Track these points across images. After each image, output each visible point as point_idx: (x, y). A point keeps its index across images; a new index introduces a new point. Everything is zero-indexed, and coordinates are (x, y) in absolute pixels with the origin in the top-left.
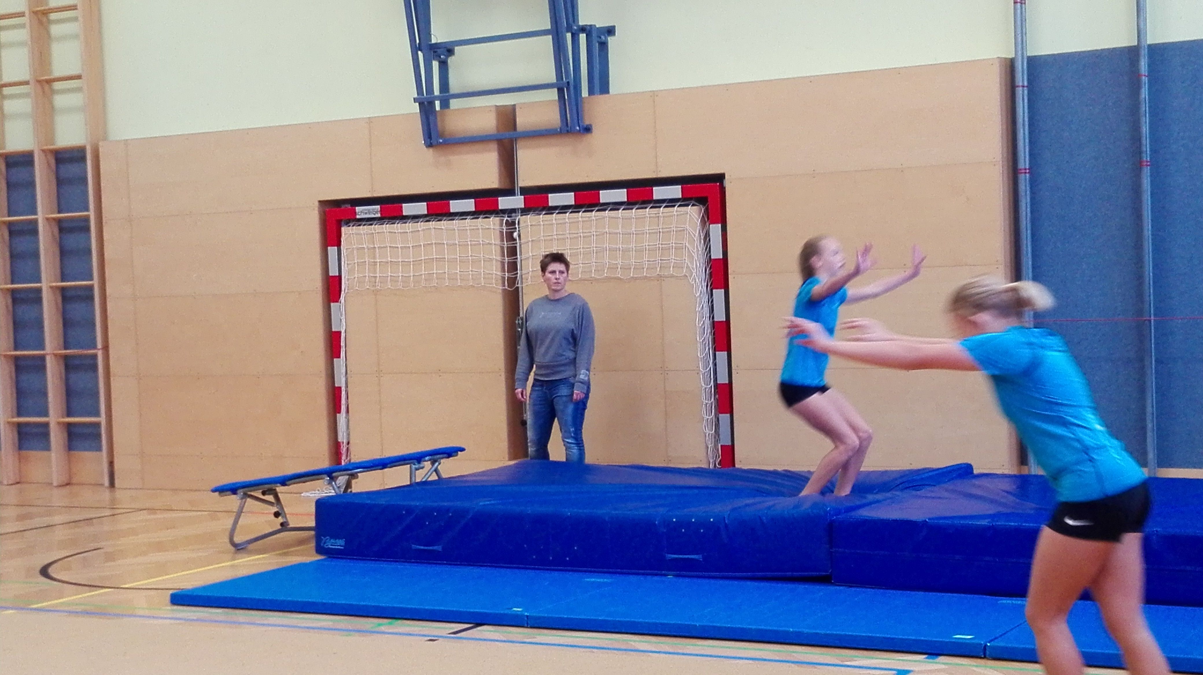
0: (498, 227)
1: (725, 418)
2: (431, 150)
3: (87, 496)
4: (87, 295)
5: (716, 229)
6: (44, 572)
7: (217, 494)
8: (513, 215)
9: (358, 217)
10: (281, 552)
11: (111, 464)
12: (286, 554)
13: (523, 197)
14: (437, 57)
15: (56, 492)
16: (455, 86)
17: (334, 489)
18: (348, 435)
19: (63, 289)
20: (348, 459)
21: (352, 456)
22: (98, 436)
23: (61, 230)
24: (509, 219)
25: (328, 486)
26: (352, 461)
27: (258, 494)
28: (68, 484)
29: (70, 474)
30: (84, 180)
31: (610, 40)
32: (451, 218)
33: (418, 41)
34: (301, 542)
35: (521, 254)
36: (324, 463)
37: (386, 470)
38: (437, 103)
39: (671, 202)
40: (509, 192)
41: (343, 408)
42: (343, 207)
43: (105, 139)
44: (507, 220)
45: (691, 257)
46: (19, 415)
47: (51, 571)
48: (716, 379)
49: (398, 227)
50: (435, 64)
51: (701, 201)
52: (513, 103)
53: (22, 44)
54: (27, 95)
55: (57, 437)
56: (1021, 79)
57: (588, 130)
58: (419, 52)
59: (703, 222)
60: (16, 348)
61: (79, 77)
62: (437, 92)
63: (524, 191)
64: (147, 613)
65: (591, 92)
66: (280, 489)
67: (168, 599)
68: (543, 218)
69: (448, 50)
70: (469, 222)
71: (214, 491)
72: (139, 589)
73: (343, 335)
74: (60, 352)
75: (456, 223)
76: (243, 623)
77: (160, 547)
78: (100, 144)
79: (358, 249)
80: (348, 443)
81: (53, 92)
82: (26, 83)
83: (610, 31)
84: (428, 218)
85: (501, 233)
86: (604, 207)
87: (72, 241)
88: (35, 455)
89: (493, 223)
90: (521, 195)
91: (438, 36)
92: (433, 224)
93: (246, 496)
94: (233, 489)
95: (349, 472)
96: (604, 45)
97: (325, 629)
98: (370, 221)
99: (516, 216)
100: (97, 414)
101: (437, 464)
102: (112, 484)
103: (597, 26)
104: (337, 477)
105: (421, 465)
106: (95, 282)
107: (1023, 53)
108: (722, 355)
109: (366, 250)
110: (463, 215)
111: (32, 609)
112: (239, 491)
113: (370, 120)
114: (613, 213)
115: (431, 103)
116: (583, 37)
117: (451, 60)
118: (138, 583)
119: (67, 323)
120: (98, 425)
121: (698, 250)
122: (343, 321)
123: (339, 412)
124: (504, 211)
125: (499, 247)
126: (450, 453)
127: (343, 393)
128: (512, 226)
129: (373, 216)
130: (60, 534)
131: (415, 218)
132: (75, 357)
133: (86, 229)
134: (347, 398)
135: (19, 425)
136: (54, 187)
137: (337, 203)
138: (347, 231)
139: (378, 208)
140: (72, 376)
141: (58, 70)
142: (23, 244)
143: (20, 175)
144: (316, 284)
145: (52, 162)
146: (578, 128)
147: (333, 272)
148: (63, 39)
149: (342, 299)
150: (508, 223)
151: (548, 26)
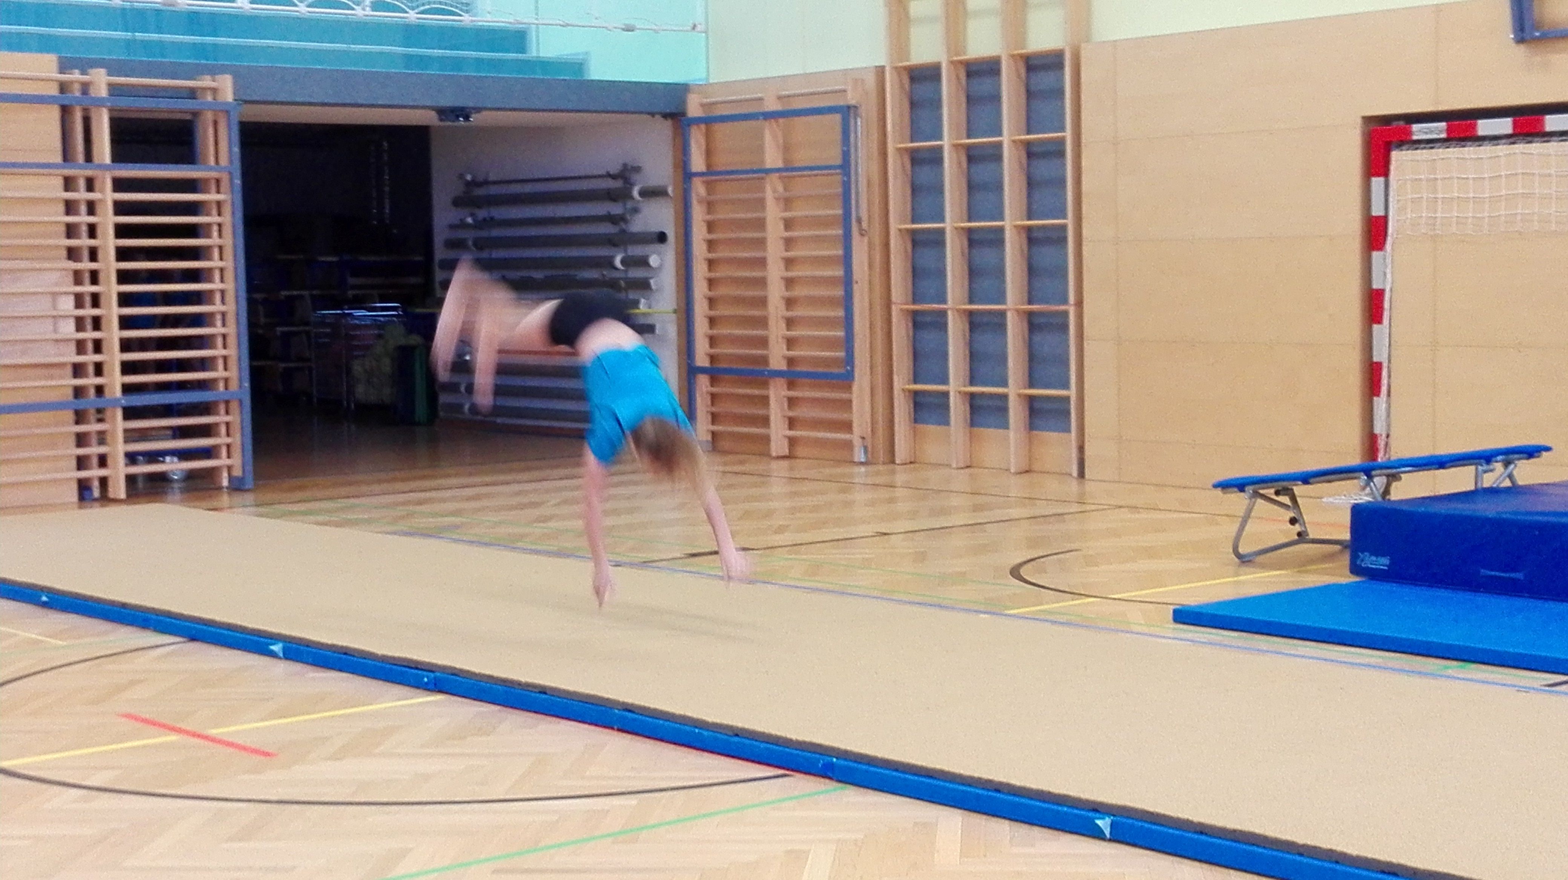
2: (1522, 48)
3: (1052, 486)
4: (1058, 237)
6: (1015, 572)
7: (1219, 490)
9: (1415, 138)
10: (1301, 569)
11: (1081, 449)
12: (1309, 572)
15: (1014, 480)
17: (1372, 492)
18: (1388, 425)
19: (1029, 229)
20: (1387, 456)
21: (1392, 453)
22: (1066, 413)
23: (1030, 155)
25: (1365, 489)
26: (1392, 458)
27: (1271, 494)
28: (1029, 471)
29: (1030, 458)
30: (1059, 92)
32: (1545, 139)
34: (1327, 558)
36: (1355, 459)
37: (1440, 472)
41: (1384, 389)
42: (1396, 124)
43: (1088, 40)
46: (972, 383)
47: (1023, 573)
49: (1469, 152)
55: (1016, 411)
60: (971, 301)
64: (1145, 630)
66: (1299, 490)
67: (1170, 616)
71: (1216, 486)
72: (1130, 601)
73: (1387, 294)
74: (1022, 307)
75: (1551, 147)
78: (1083, 45)
79: (1412, 181)
80: (1388, 436)
84: (1511, 140)
87: (1043, 169)
88: (989, 433)
92: (1520, 147)
93: (1256, 494)
94: (1240, 486)
95: (1388, 472)
98: (1430, 143)
101: (1512, 467)
102: (1081, 474)
104: (1374, 476)
105: (1490, 467)
106: (1069, 221)
109: (1424, 183)
110: (1563, 135)
111: (1007, 615)
112: (1246, 489)
113: (1438, 9)
118: (1130, 594)
119: (1033, 271)
120: (1067, 399)
122: (1388, 276)
123: (1378, 395)
126: (1531, 452)
127: (1385, 370)
129: (1435, 136)
131: (1495, 139)
132: (1041, 314)
133: (1060, 154)
134: (1389, 377)
135: (972, 396)
136: (1023, 101)
137: (1386, 120)
138: (1396, 156)
139: (1443, 125)
140: (1037, 338)
142: (983, 172)
143: (983, 87)
144: (1353, 226)
145: (1022, 70)
147: (1377, 211)
149: (1388, 247)
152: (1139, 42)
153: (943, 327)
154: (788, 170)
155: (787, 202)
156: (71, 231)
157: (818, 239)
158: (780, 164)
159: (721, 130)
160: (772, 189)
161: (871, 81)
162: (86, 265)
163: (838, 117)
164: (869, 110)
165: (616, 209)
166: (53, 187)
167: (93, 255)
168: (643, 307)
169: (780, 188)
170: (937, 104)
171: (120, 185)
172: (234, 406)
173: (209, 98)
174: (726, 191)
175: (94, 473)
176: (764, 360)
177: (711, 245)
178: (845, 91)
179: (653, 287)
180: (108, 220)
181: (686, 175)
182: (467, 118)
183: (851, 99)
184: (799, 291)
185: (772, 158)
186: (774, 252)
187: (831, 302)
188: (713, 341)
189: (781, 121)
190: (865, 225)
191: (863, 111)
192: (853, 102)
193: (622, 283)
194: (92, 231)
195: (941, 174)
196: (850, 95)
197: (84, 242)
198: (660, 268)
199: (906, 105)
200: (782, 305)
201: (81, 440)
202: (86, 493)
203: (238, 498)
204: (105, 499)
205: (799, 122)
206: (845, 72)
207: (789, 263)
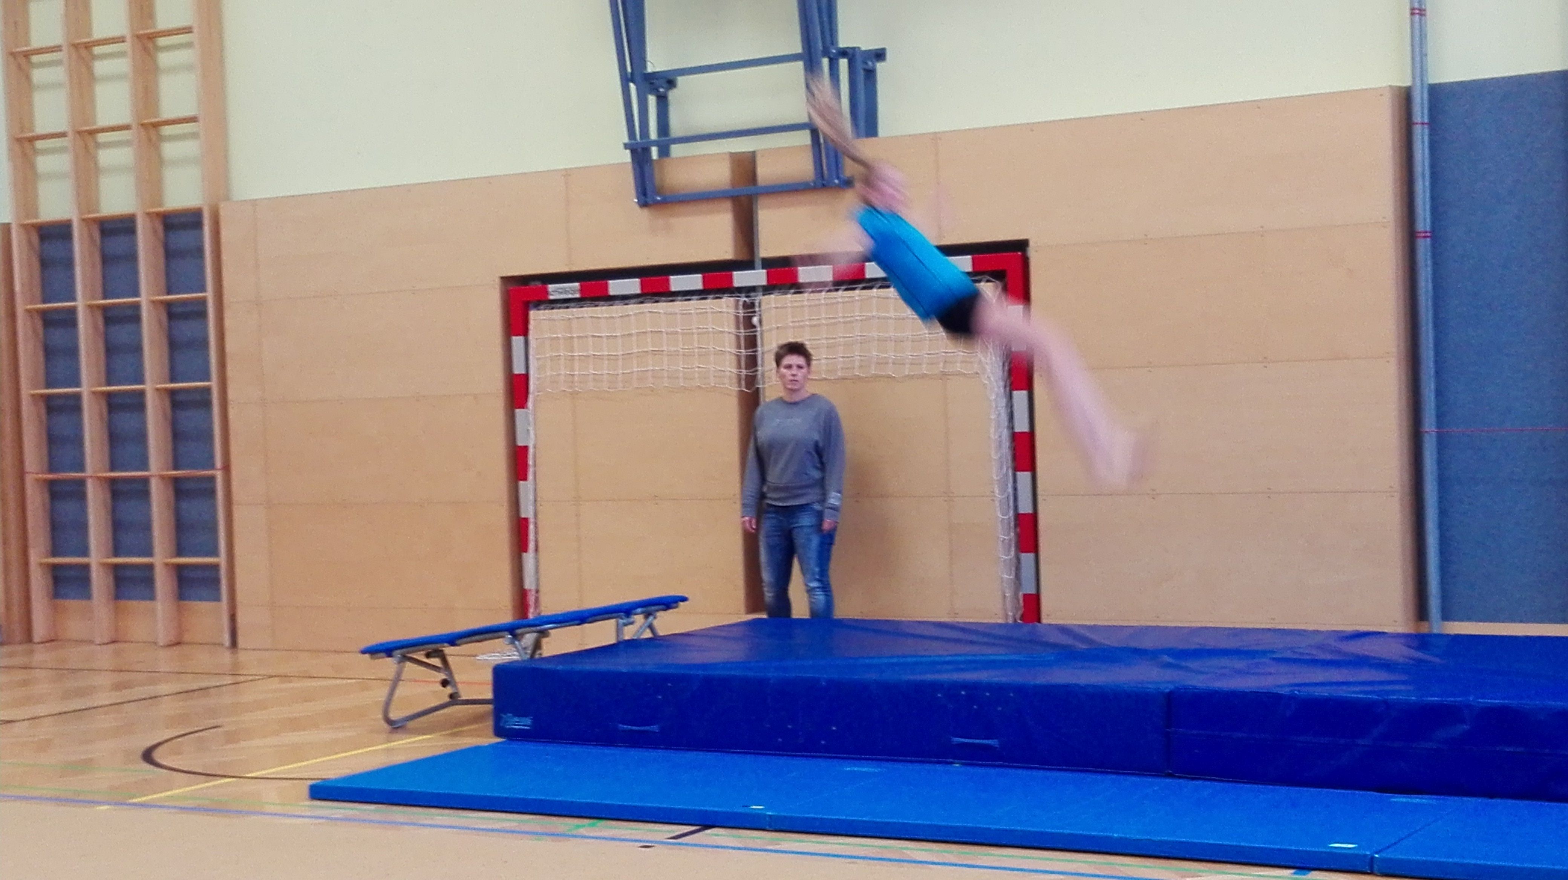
0: (732, 310)
1: (1027, 558)
2: (645, 212)
3: (203, 659)
4: (202, 400)
6: (148, 756)
7: (367, 656)
8: (752, 294)
9: (551, 297)
10: (450, 732)
11: (233, 618)
12: (455, 735)
13: (764, 271)
14: (654, 90)
15: (162, 654)
16: (676, 128)
17: (518, 651)
18: (538, 580)
19: (172, 392)
20: (537, 611)
21: (542, 608)
22: (217, 581)
23: (171, 316)
24: (746, 299)
25: (510, 647)
26: (543, 614)
27: (420, 656)
28: (178, 643)
29: (180, 629)
30: (200, 250)
31: (880, 66)
32: (670, 298)
33: (629, 70)
34: (477, 719)
35: (762, 345)
36: (506, 617)
37: (586, 625)
38: (654, 150)
40: (747, 264)
41: (531, 545)
42: (532, 284)
43: (227, 198)
44: (745, 302)
46: (116, 554)
47: (157, 755)
48: (1016, 507)
49: (602, 311)
50: (652, 100)
51: (997, 275)
52: (751, 150)
53: (121, 78)
54: (127, 143)
55: (163, 582)
56: (1420, 113)
58: (632, 85)
60: (112, 469)
61: (193, 119)
62: (653, 135)
63: (768, 263)
64: (279, 809)
66: (448, 650)
67: (306, 792)
68: (790, 297)
69: (668, 80)
70: (695, 304)
71: (364, 652)
72: (268, 778)
73: (531, 451)
74: (169, 473)
75: (678, 305)
76: (402, 824)
77: (294, 724)
78: (222, 205)
79: (551, 340)
81: (161, 138)
82: (126, 127)
83: (880, 55)
84: (640, 300)
85: (737, 317)
86: (870, 284)
87: (186, 329)
88: (135, 605)
89: (726, 305)
90: (763, 268)
91: (655, 63)
92: (648, 307)
93: (405, 658)
94: (388, 650)
95: (538, 628)
96: (870, 74)
97: (507, 831)
98: (566, 303)
99: (756, 296)
100: (215, 552)
101: (651, 618)
102: (234, 644)
103: (863, 49)
104: (522, 635)
105: (631, 620)
106: (213, 384)
107: (1422, 80)
108: (1024, 477)
109: (562, 342)
110: (687, 294)
111: (130, 804)
112: (395, 653)
113: (567, 173)
114: (883, 292)
115: (646, 150)
116: (843, 63)
117: (673, 95)
118: (266, 772)
119: (177, 435)
120: (216, 567)
122: (532, 433)
123: (526, 551)
124: (740, 290)
125: (734, 337)
126: (668, 603)
127: (531, 527)
128: (751, 308)
129: (570, 296)
130: (168, 707)
131: (624, 299)
132: (187, 479)
133: (202, 314)
134: (536, 533)
135: (116, 567)
136: (162, 260)
137: (523, 280)
138: (536, 316)
139: (575, 285)
140: (184, 505)
141: (168, 111)
142: (122, 334)
143: (118, 245)
144: (497, 384)
145: (160, 228)
146: (836, 181)
147: (518, 369)
148: (174, 70)
149: (530, 403)
150: (746, 306)
151: (798, 49)
153: (81, 496)
170: (69, 264)
195: (75, 339)
199: (36, 265)
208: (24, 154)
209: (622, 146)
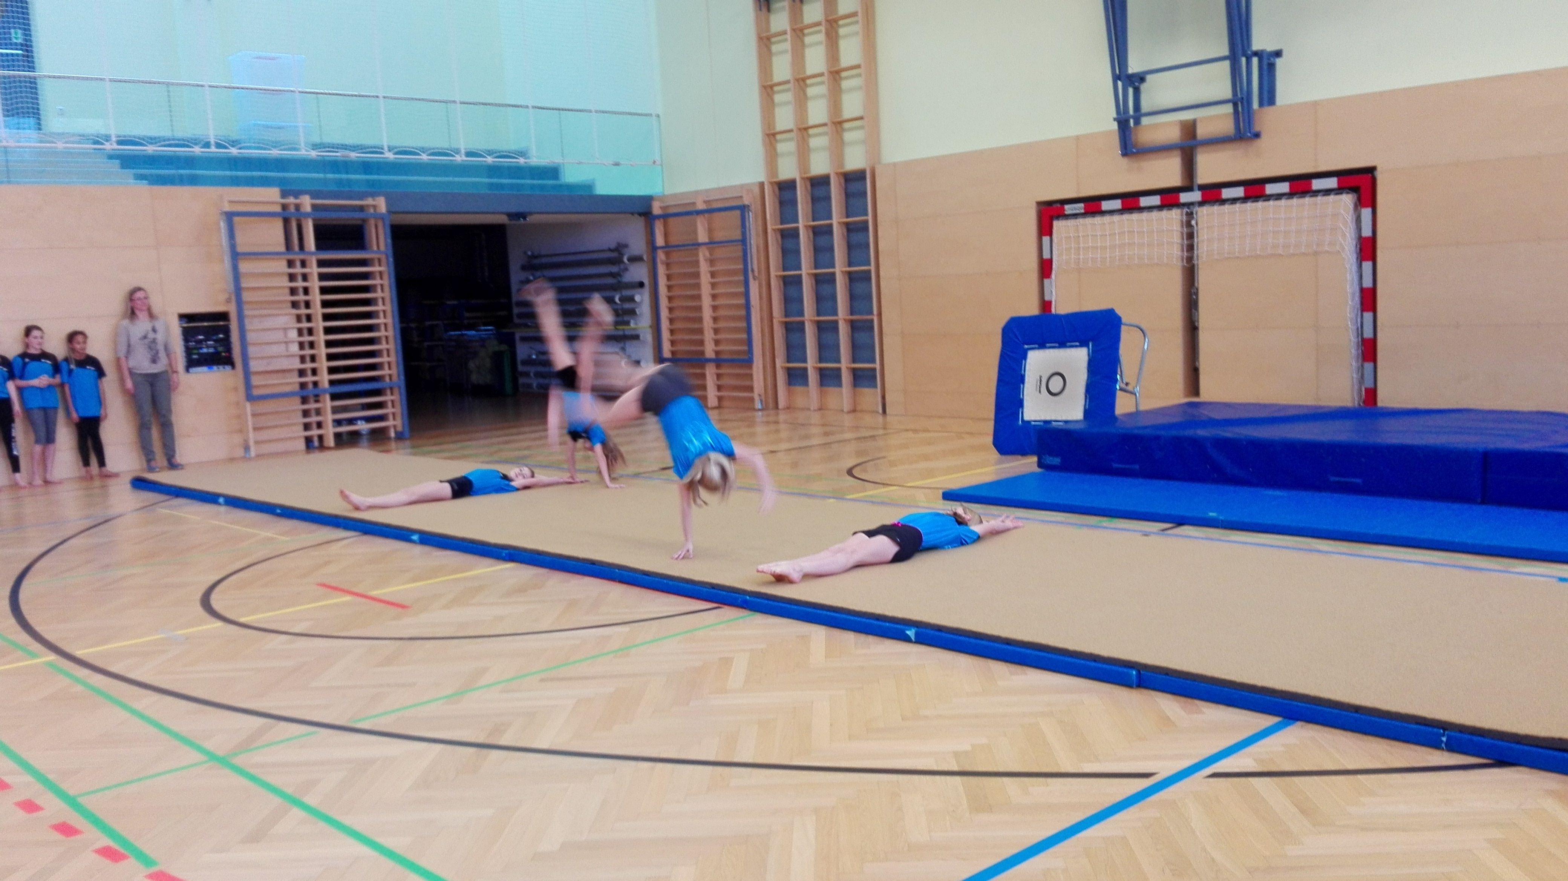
0: (1179, 217)
1: (1369, 366)
2: (1126, 159)
3: (868, 419)
4: (866, 277)
5: (1366, 212)
6: (850, 472)
8: (1192, 207)
9: (1066, 213)
11: (883, 397)
13: (1200, 192)
14: (1133, 84)
15: (846, 417)
16: (1145, 106)
19: (850, 273)
22: (875, 377)
23: (849, 230)
24: (1188, 210)
28: (855, 411)
29: (855, 404)
30: (865, 193)
31: (1278, 61)
32: (1140, 211)
33: (1117, 72)
35: (1197, 237)
38: (1132, 121)
39: (1327, 192)
40: (1188, 188)
42: (1055, 206)
43: (880, 163)
44: (1187, 212)
45: (1344, 235)
46: (820, 362)
47: (855, 472)
48: (1362, 334)
49: (1098, 220)
50: (1131, 91)
51: (1354, 189)
52: (1194, 118)
53: (822, 96)
54: (825, 134)
55: (846, 377)
57: (1257, 135)
58: (1119, 82)
59: (1356, 207)
60: (818, 316)
61: (861, 118)
62: (1131, 112)
63: (1202, 188)
65: (1261, 104)
67: (940, 496)
68: (1216, 209)
69: (1141, 78)
70: (1155, 214)
73: (1053, 303)
74: (848, 317)
75: (1145, 215)
78: (877, 167)
79: (1066, 237)
81: (843, 130)
82: (825, 125)
83: (1278, 54)
84: (1122, 212)
85: (1182, 221)
86: (1268, 198)
87: (857, 238)
88: (832, 390)
89: (1175, 214)
90: (1199, 190)
91: (1134, 67)
92: (1126, 217)
96: (1272, 67)
97: (1060, 523)
98: (1075, 216)
99: (1194, 208)
100: (874, 361)
102: (884, 411)
103: (1268, 50)
106: (872, 268)
108: (1368, 315)
109: (1073, 239)
110: (1150, 208)
111: (846, 499)
113: (1077, 138)
114: (1278, 203)
115: (1127, 121)
116: (1255, 60)
117: (1144, 87)
118: (914, 483)
119: (852, 297)
120: (874, 370)
121: (1350, 228)
122: (1054, 293)
124: (1184, 205)
125: (1180, 233)
128: (1191, 215)
129: (1078, 212)
130: (855, 446)
131: (1111, 212)
132: (858, 321)
133: (866, 229)
135: (821, 369)
136: (844, 199)
137: (1050, 203)
138: (1058, 225)
139: (1082, 205)
140: (856, 335)
141: (847, 114)
142: (822, 241)
143: (821, 192)
144: (1033, 265)
145: (843, 181)
146: (1249, 134)
147: (1046, 256)
148: (850, 90)
149: (1053, 276)
150: (1187, 214)
151: (1225, 52)
152: (908, 164)
153: (803, 330)
154: (712, 244)
155: (712, 262)
156: (293, 291)
157: (729, 282)
158: (707, 240)
159: (672, 221)
160: (703, 255)
161: (757, 190)
162: (303, 311)
163: (738, 213)
164: (756, 207)
165: (614, 269)
166: (281, 266)
167: (307, 305)
168: (632, 325)
169: (707, 254)
170: (795, 203)
171: (321, 263)
172: (396, 391)
173: (372, 211)
174: (676, 257)
175: (315, 432)
176: (702, 353)
177: (669, 288)
178: (741, 197)
179: (638, 313)
180: (315, 284)
181: (653, 248)
182: (525, 218)
183: (746, 201)
184: (721, 313)
185: (702, 237)
186: (706, 291)
187: (739, 318)
188: (673, 343)
189: (706, 215)
190: (756, 274)
191: (753, 208)
192: (746, 203)
193: (620, 311)
194: (306, 291)
195: (798, 244)
196: (744, 199)
197: (301, 297)
198: (640, 303)
199: (778, 204)
200: (711, 321)
201: (306, 413)
202: (310, 444)
203: (401, 444)
204: (322, 447)
205: (716, 215)
206: (742, 186)
207: (714, 297)
208: (771, 144)
209: (1112, 119)
